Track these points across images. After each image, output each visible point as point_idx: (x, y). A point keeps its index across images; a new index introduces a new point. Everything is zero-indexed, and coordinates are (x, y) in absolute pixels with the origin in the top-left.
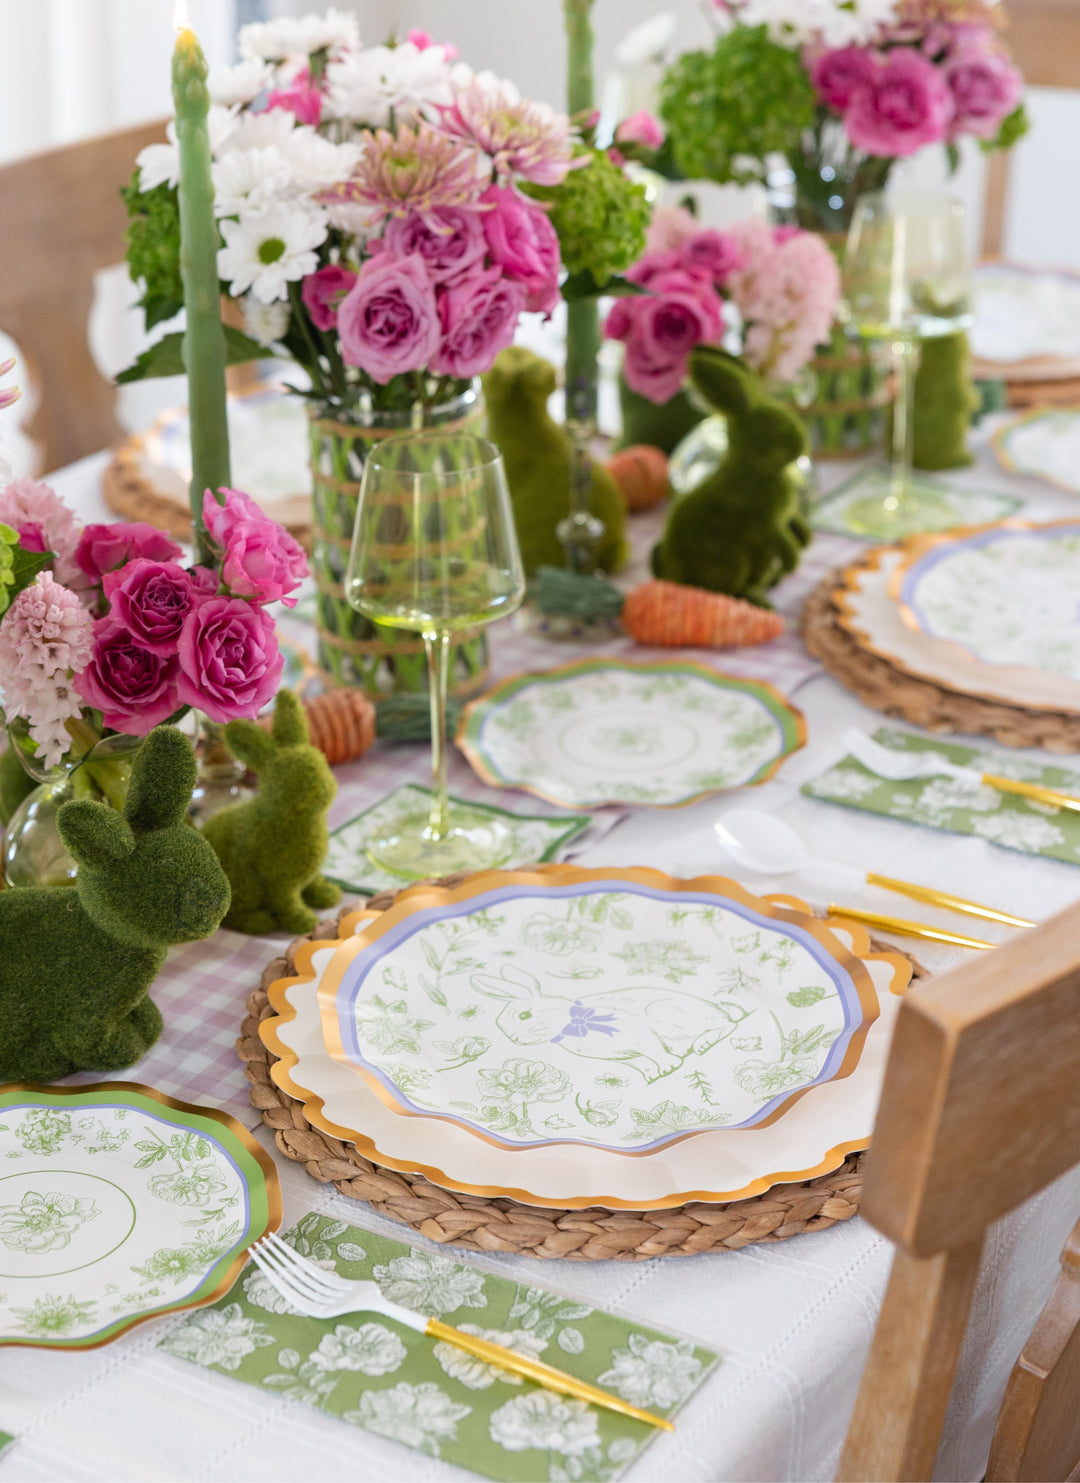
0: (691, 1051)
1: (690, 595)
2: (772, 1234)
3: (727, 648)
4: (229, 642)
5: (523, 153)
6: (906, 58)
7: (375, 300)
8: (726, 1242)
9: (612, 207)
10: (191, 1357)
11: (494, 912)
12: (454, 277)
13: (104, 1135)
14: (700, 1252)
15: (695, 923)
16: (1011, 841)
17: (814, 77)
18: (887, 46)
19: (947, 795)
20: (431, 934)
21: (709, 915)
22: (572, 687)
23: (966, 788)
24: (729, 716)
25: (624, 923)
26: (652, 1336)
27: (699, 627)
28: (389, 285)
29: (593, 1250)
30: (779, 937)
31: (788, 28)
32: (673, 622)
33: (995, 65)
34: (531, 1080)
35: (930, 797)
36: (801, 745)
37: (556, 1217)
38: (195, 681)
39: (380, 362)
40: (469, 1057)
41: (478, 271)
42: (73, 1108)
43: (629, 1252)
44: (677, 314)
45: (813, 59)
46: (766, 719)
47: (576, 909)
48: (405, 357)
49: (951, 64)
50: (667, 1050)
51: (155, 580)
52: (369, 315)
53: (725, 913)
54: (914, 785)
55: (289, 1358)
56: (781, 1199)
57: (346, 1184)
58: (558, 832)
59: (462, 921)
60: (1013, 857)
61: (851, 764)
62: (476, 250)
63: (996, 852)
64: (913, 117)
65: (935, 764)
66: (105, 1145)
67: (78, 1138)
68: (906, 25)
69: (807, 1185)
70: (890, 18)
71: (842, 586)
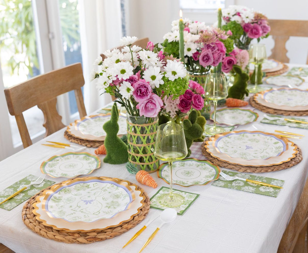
0: (264, 150)
1: (235, 100)
2: (284, 168)
3: (241, 107)
4: (198, 100)
5: (222, 35)
6: (256, 24)
7: (204, 56)
8: (279, 169)
9: (229, 43)
10: (217, 186)
11: (230, 136)
12: (214, 52)
13: (190, 164)
14: (276, 171)
15: (256, 136)
16: (291, 126)
17: (243, 28)
18: (253, 23)
19: (280, 121)
20: (223, 139)
21: (259, 135)
22: (222, 112)
23: (282, 120)
24: (245, 114)
25: (247, 137)
26: (275, 179)
27: (237, 104)
28: (207, 53)
29: (262, 171)
30: (269, 137)
31: (238, 21)
32: (234, 103)
33: (267, 25)
34: (245, 154)
35: (278, 122)
36: (258, 117)
37: (257, 167)
38: (194, 104)
39: (205, 64)
40: (235, 152)
41: (217, 51)
42: (185, 161)
43: (267, 171)
44: (231, 60)
45: (243, 25)
46: (251, 114)
47: (240, 136)
48: (209, 63)
49: (261, 25)
50: (261, 150)
51: (188, 91)
52: (203, 58)
53: (261, 135)
54: (275, 121)
55: (229, 185)
56: (284, 164)
57: (226, 167)
58: (231, 128)
59: (226, 138)
60: (292, 128)
61: (265, 119)
62: (217, 49)
63: (290, 128)
64: (258, 33)
65: (277, 118)
66: (190, 165)
67: (187, 165)
68: (256, 20)
69: (286, 162)
70: (253, 19)
71: (254, 98)
